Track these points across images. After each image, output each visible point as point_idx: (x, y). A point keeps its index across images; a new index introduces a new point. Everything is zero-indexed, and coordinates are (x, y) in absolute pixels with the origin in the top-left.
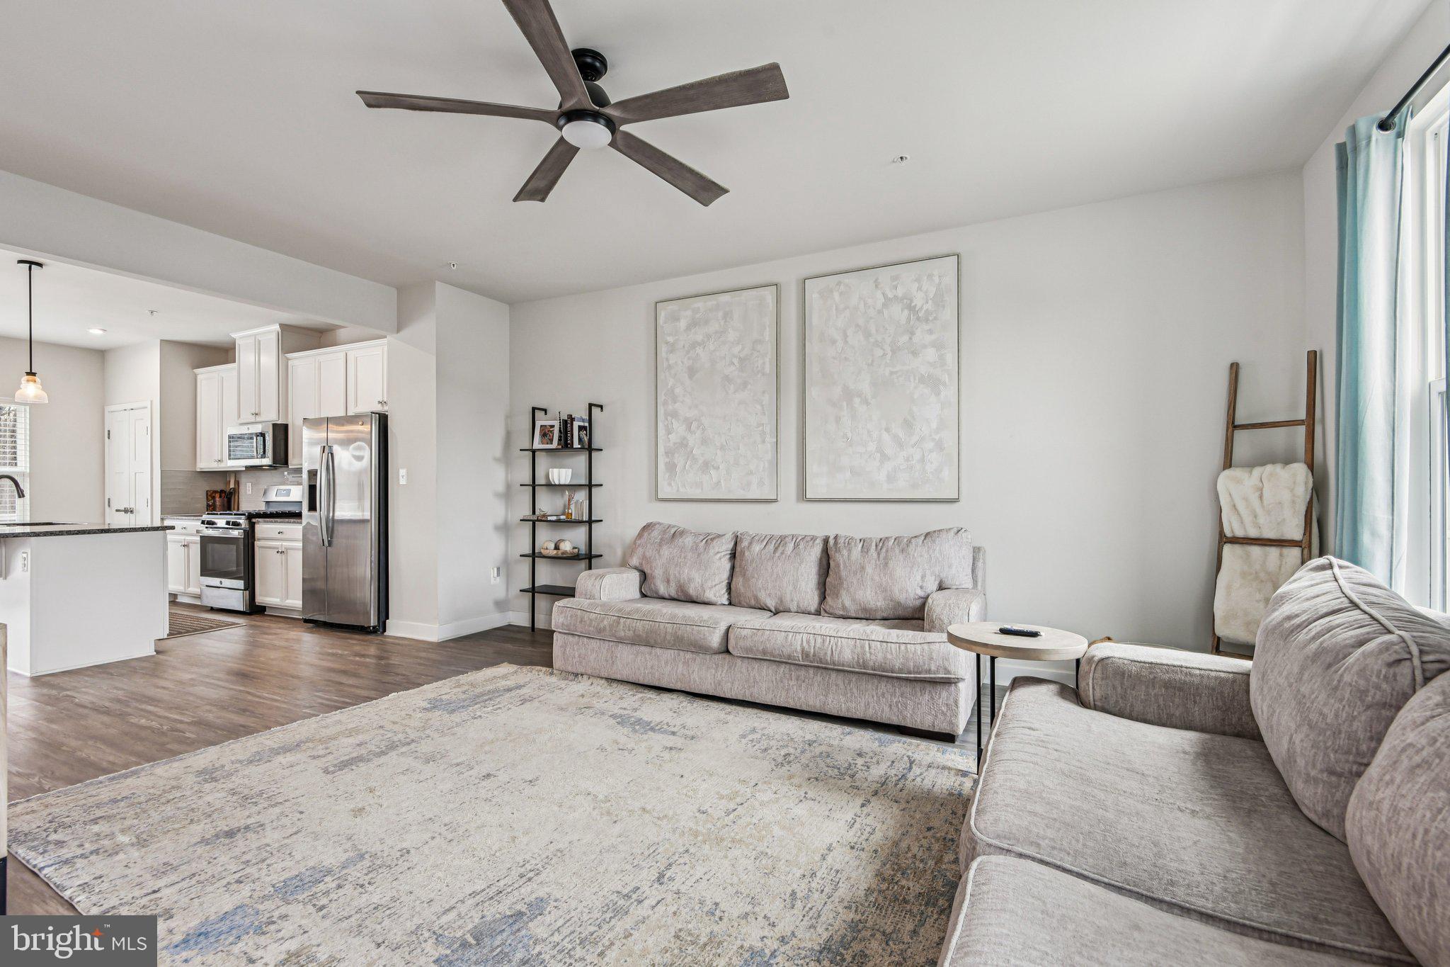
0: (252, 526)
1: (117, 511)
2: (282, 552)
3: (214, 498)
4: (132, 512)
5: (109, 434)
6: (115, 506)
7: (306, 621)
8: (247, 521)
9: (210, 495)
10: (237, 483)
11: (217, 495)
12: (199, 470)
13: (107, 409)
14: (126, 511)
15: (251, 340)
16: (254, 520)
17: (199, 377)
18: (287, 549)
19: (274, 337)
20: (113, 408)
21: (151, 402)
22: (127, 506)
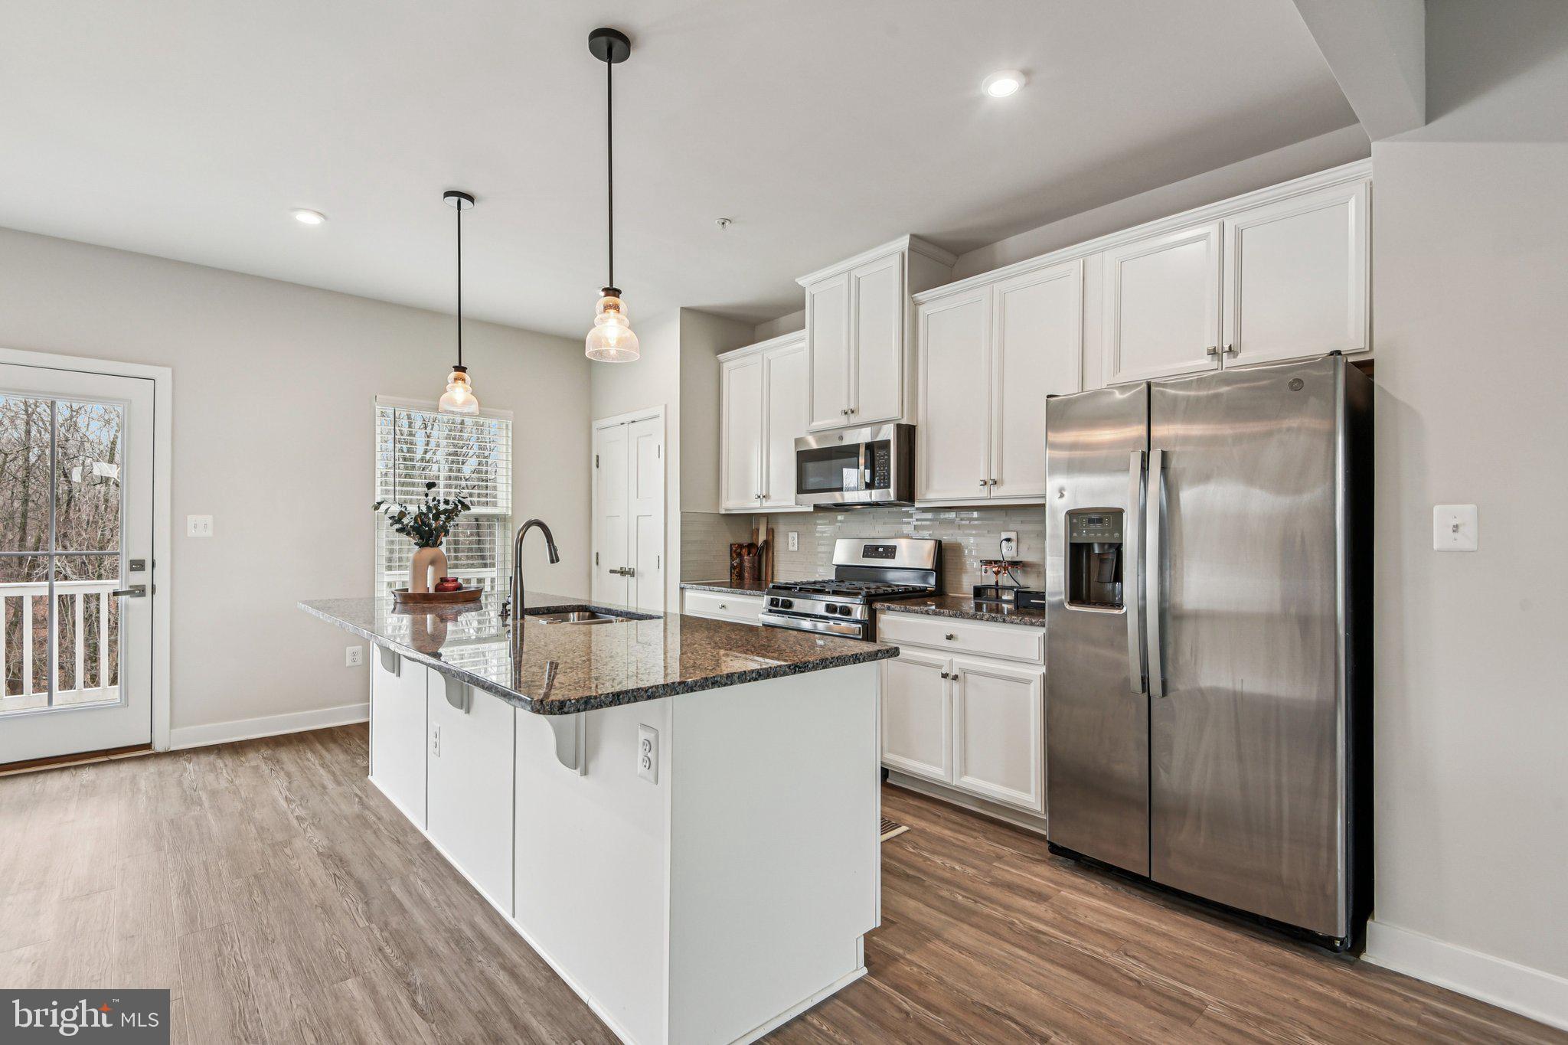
0: (873, 614)
1: (612, 571)
2: (955, 678)
3: (740, 555)
4: (632, 575)
5: (598, 461)
6: (607, 563)
7: (1055, 849)
8: (866, 608)
9: (736, 551)
10: (771, 532)
11: (745, 551)
12: (723, 512)
13: (596, 425)
14: (623, 573)
15: (843, 281)
16: (878, 605)
17: (725, 366)
18: (965, 672)
19: (895, 263)
20: (604, 423)
21: (666, 406)
22: (624, 565)
